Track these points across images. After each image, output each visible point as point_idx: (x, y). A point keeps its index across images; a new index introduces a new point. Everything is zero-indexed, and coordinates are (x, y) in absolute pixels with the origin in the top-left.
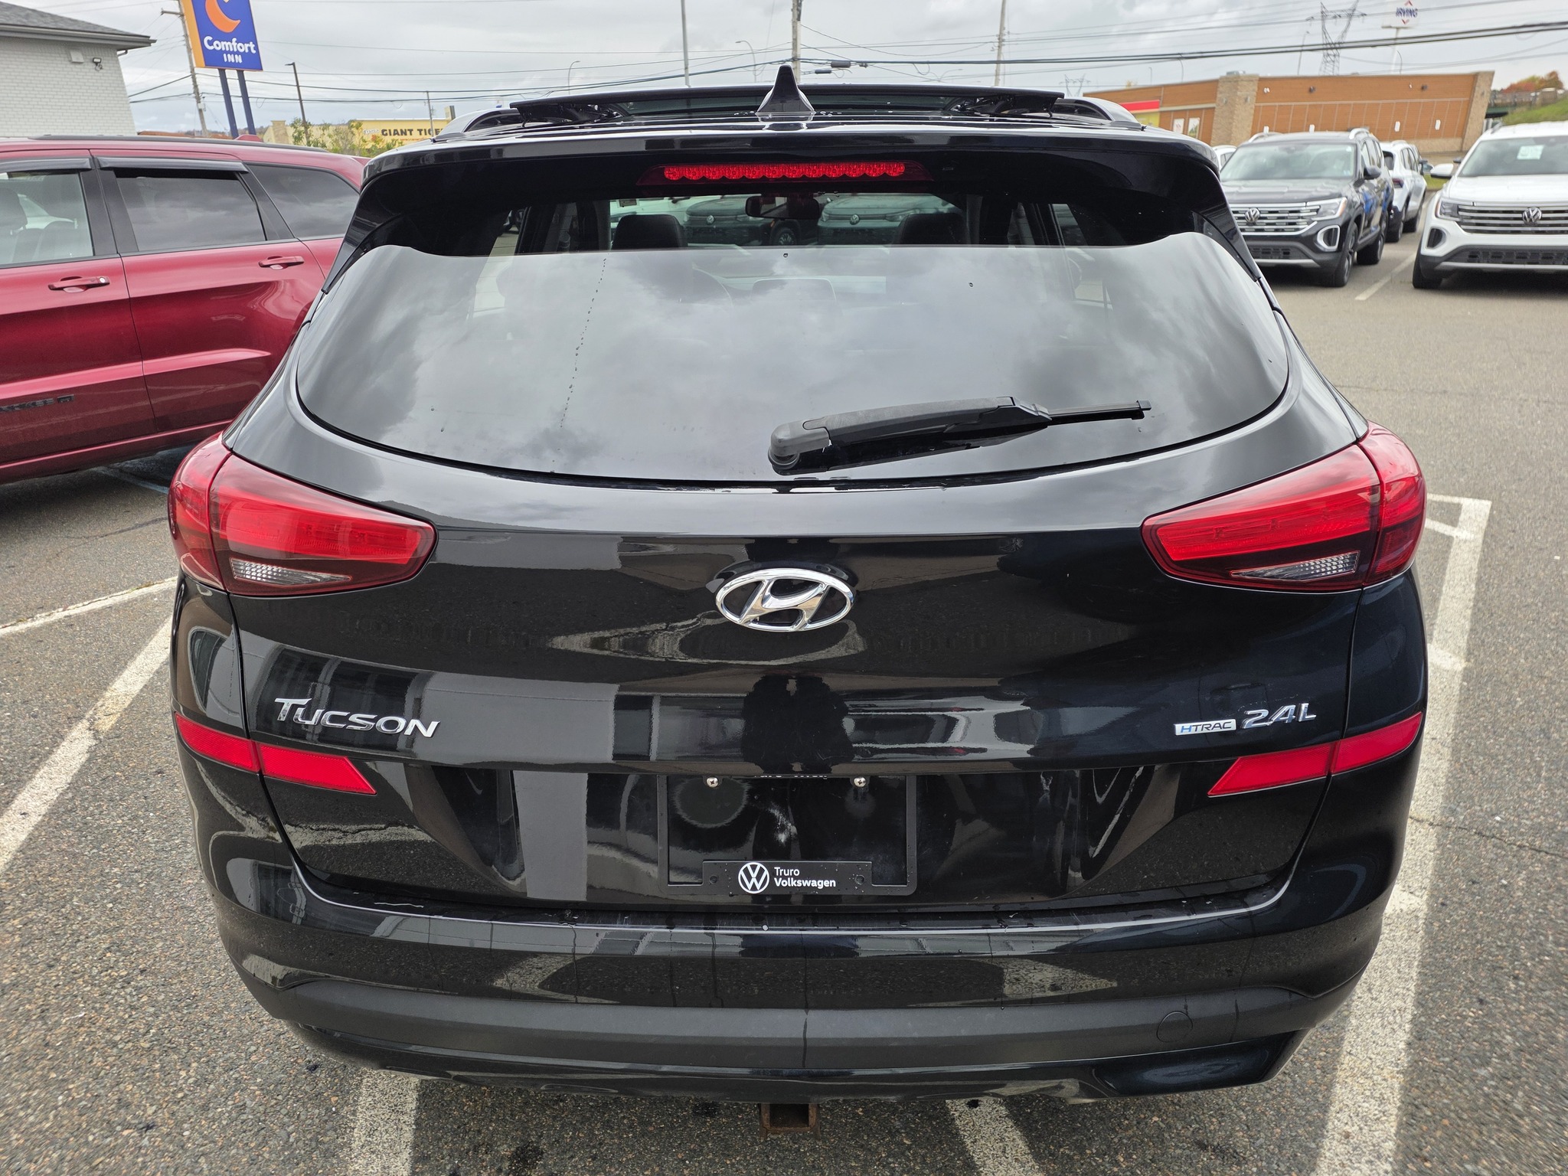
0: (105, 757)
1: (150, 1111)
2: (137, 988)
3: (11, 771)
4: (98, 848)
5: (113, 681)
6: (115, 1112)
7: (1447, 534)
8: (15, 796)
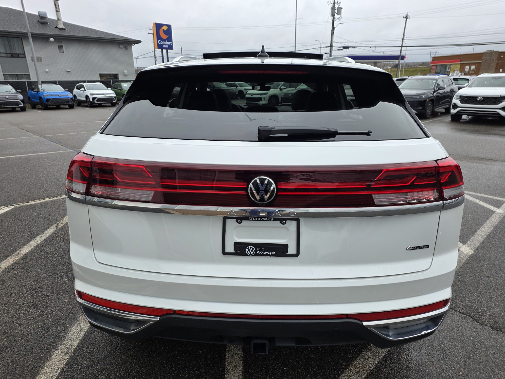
0: (56, 234)
1: (24, 321)
2: (35, 292)
4: (43, 256)
6: (16, 320)
7: (494, 210)
8: (30, 241)
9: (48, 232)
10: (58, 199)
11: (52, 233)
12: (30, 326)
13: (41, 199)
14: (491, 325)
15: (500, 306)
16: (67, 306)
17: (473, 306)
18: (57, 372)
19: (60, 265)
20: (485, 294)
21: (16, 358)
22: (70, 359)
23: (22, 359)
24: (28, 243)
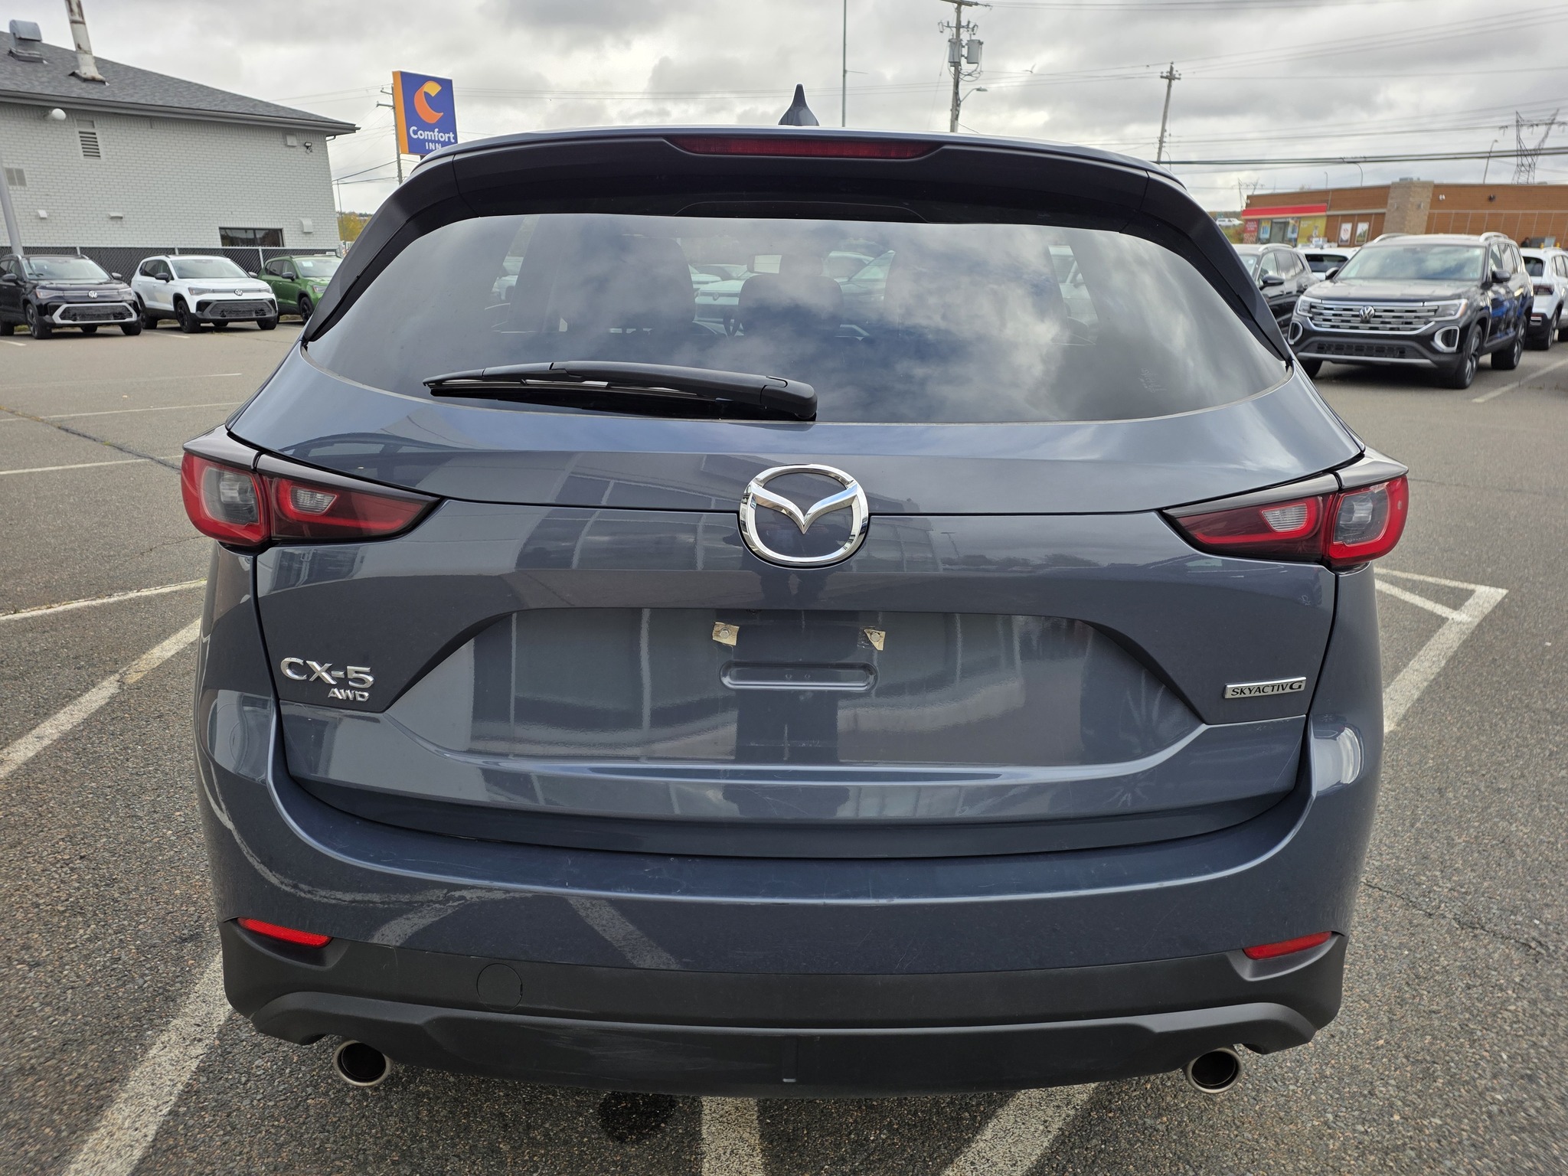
0: (121, 703)
1: (44, 954)
2: (72, 869)
3: (43, 707)
4: (86, 768)
5: (153, 647)
6: (17, 952)
7: (1444, 615)
8: (38, 724)
9: (94, 699)
10: (115, 603)
11: (107, 700)
12: (67, 967)
13: (58, 601)
14: (1456, 914)
15: (1476, 865)
16: (182, 905)
17: (1403, 868)
18: (171, 1094)
19: (144, 790)
20: (1436, 834)
21: (31, 1058)
22: (208, 1055)
23: (54, 1062)
24: (31, 729)
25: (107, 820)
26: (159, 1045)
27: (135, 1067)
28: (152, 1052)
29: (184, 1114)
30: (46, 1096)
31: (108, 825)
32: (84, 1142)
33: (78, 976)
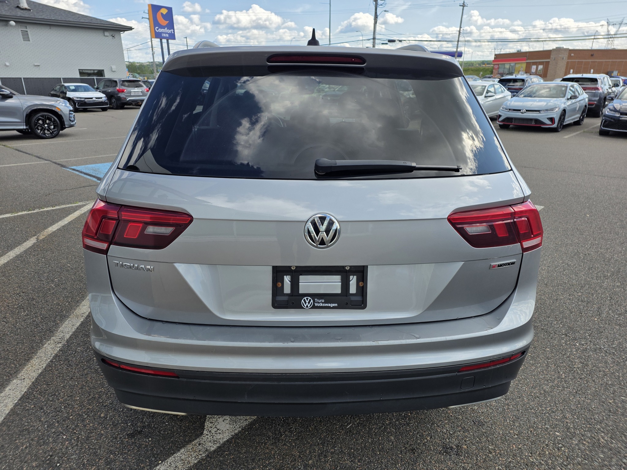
0: (37, 245)
3: (10, 247)
4: (25, 266)
5: (49, 227)
8: (8, 252)
9: (28, 244)
10: (36, 212)
11: (32, 245)
24: (5, 254)
25: (32, 281)
26: (47, 343)
27: (39, 350)
28: (45, 346)
29: (55, 362)
30: (12, 356)
31: (32, 283)
32: (24, 368)
33: (22, 326)
